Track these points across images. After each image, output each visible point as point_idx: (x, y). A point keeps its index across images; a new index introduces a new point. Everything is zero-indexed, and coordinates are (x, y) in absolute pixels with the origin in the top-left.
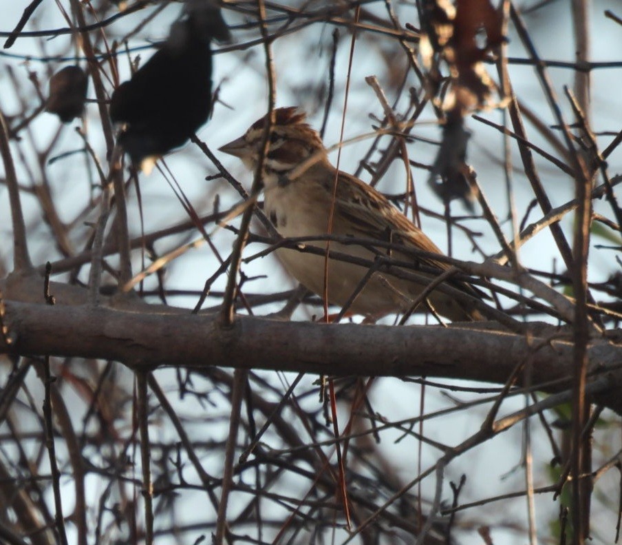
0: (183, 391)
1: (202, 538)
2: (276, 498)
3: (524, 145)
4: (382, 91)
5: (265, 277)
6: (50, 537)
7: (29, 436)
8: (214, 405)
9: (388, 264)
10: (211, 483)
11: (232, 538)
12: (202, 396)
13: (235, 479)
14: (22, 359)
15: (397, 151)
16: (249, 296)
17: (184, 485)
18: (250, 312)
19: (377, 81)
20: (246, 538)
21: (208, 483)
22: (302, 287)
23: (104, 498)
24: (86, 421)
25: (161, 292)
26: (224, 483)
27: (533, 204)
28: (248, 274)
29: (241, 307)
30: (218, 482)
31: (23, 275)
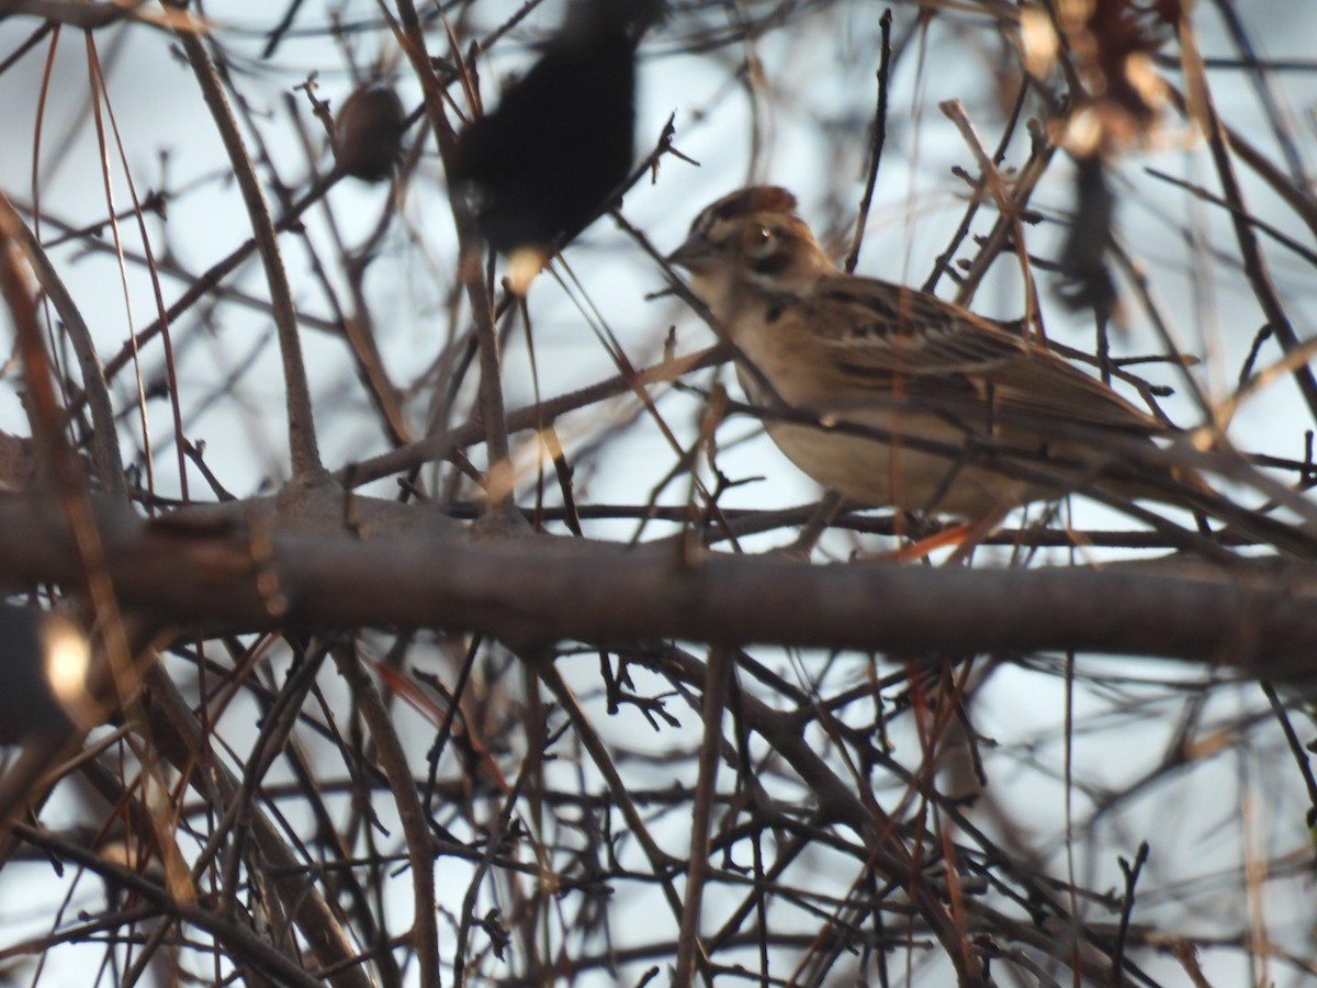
0: (616, 695)
1: (655, 971)
2: (794, 896)
3: (1244, 223)
4: (973, 126)
5: (762, 479)
6: (371, 973)
7: (335, 787)
8: (674, 722)
9: (991, 451)
10: (669, 869)
11: (711, 972)
12: (649, 705)
13: (717, 860)
14: (312, 642)
15: (1006, 239)
16: (733, 514)
17: (618, 872)
18: (736, 546)
19: (961, 107)
20: (738, 971)
21: (663, 869)
22: (831, 497)
23: (471, 900)
24: (434, 756)
25: (571, 513)
26: (692, 868)
27: (1264, 335)
28: (731, 476)
29: (719, 538)
30: (681, 867)
31: (309, 486)
